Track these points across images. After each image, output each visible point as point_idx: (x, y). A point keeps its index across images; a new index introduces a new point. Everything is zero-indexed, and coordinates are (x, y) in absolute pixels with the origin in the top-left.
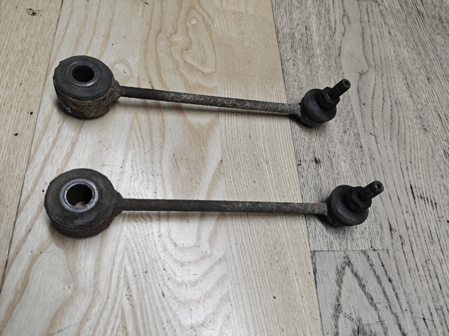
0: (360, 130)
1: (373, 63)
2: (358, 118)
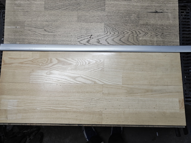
0: (58, 34)
1: (42, 27)
2: (55, 34)
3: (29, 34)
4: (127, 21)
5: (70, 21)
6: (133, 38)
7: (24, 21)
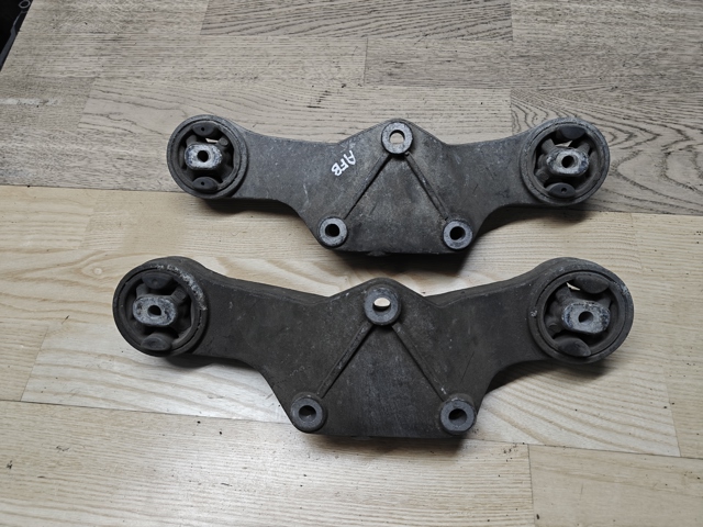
3: (98, 132)
4: (639, 82)
5: (323, 76)
6: (694, 161)
7: (93, 76)
